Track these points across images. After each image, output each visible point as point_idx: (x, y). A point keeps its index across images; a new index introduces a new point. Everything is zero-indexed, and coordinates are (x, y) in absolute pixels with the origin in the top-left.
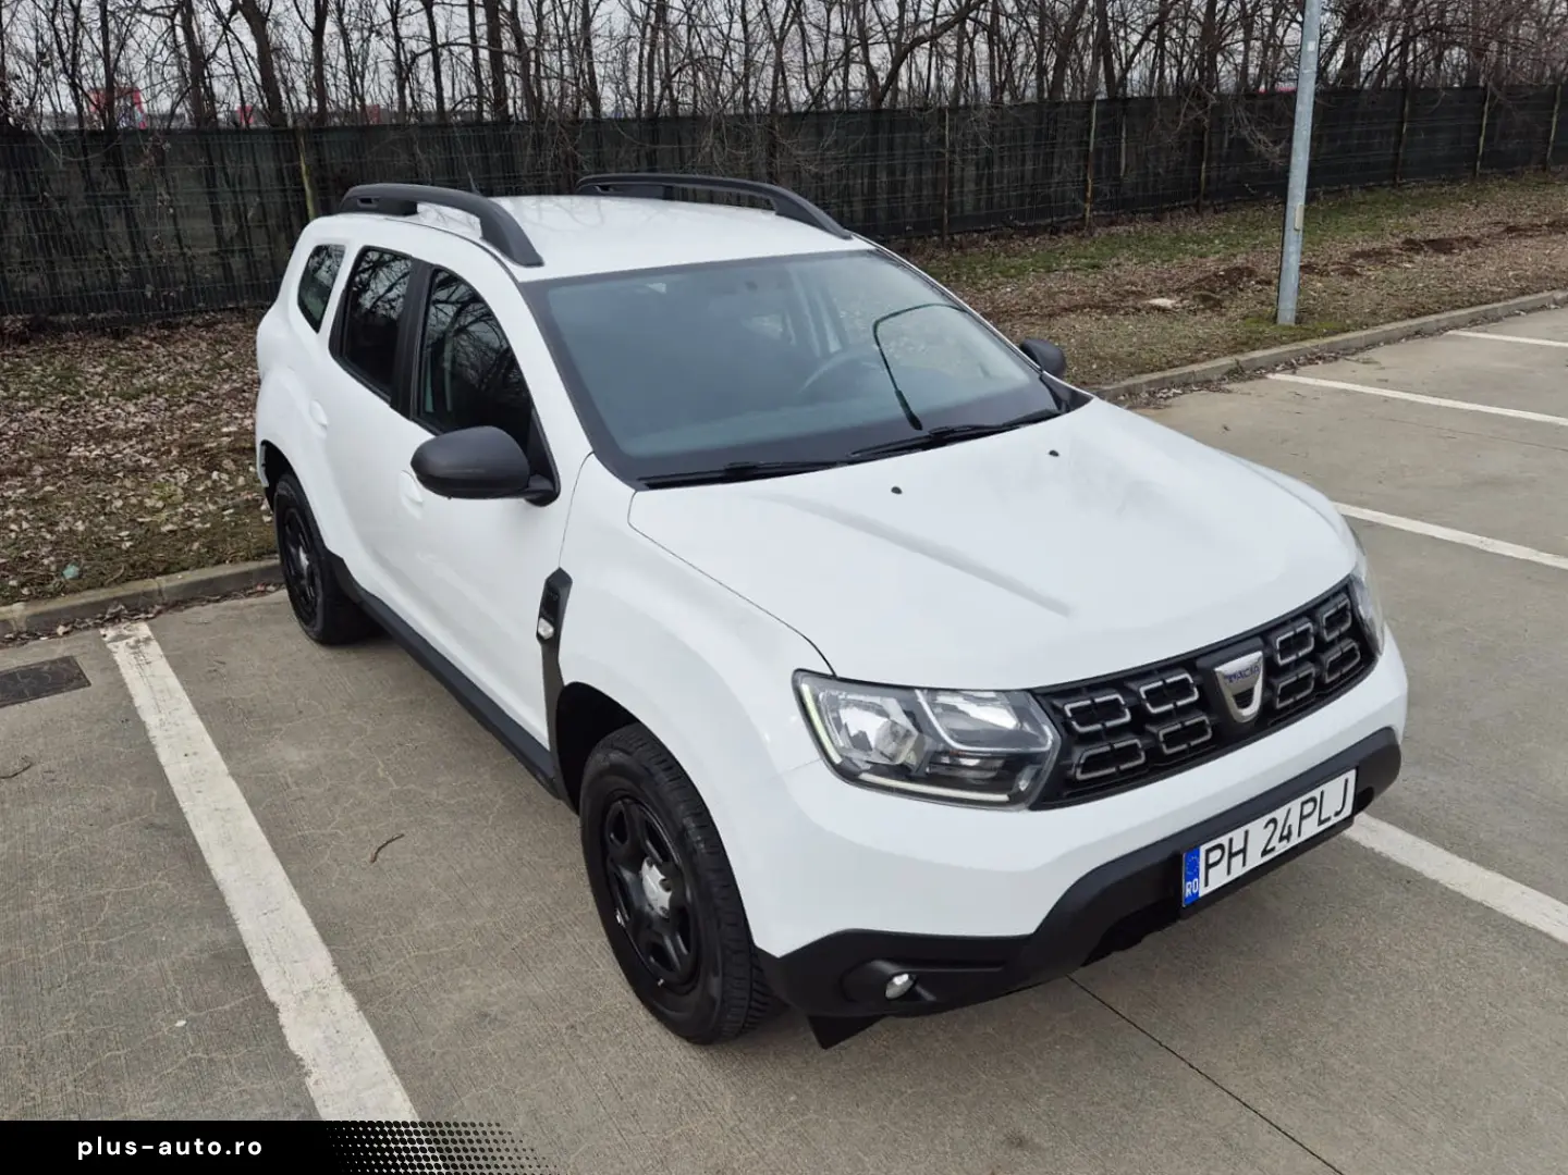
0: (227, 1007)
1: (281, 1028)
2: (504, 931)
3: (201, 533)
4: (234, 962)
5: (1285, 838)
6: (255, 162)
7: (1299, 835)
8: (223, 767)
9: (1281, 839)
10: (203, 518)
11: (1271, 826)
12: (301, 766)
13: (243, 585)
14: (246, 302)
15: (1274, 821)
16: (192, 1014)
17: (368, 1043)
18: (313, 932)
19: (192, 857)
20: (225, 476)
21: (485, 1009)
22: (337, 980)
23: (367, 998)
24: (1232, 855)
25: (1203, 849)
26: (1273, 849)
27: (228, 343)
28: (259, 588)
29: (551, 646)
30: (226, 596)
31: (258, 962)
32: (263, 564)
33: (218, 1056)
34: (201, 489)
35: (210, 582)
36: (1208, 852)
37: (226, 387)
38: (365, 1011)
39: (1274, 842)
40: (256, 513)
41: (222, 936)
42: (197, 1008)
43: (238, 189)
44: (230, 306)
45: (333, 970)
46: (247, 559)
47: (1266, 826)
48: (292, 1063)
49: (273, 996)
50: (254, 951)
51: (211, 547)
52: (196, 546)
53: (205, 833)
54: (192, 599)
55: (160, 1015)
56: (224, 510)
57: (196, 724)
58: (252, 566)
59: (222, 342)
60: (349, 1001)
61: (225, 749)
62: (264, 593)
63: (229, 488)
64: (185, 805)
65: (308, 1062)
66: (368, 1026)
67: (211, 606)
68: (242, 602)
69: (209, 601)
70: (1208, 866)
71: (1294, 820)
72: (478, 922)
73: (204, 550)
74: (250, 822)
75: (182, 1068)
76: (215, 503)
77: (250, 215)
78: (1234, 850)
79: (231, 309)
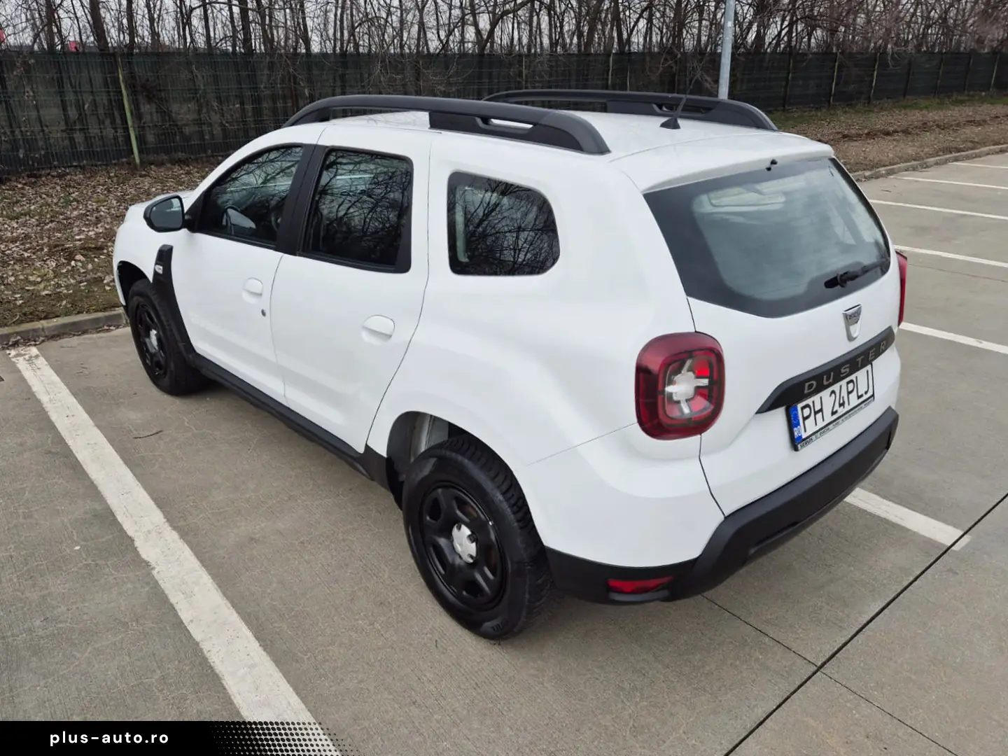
0: (104, 540)
1: (136, 548)
2: (262, 499)
3: (67, 296)
4: (107, 518)
6: (89, 73)
8: (91, 422)
10: (67, 287)
12: (139, 421)
13: (97, 326)
14: (85, 162)
16: (83, 543)
17: (188, 552)
18: (152, 503)
19: (76, 469)
20: (80, 264)
21: (253, 536)
22: (167, 525)
23: (184, 534)
27: (74, 187)
28: (106, 328)
30: (84, 332)
31: (120, 518)
32: (107, 314)
33: (100, 562)
34: (64, 271)
35: (74, 324)
37: (75, 213)
38: (183, 539)
40: (101, 285)
41: (97, 506)
42: (85, 540)
43: (78, 89)
44: (75, 164)
45: (165, 520)
46: (96, 311)
48: (143, 564)
49: (130, 533)
50: (118, 512)
51: (73, 304)
52: (64, 302)
53: (82, 455)
54: (64, 334)
55: (64, 544)
56: (81, 283)
57: (73, 401)
58: (100, 315)
59: (70, 186)
60: (175, 535)
61: (90, 412)
62: (108, 331)
63: (82, 271)
64: (70, 442)
65: (153, 564)
66: (186, 546)
67: (76, 337)
68: (95, 336)
69: (74, 335)
73: (69, 306)
74: (109, 450)
75: (80, 568)
76: (74, 278)
77: (86, 106)
79: (76, 166)
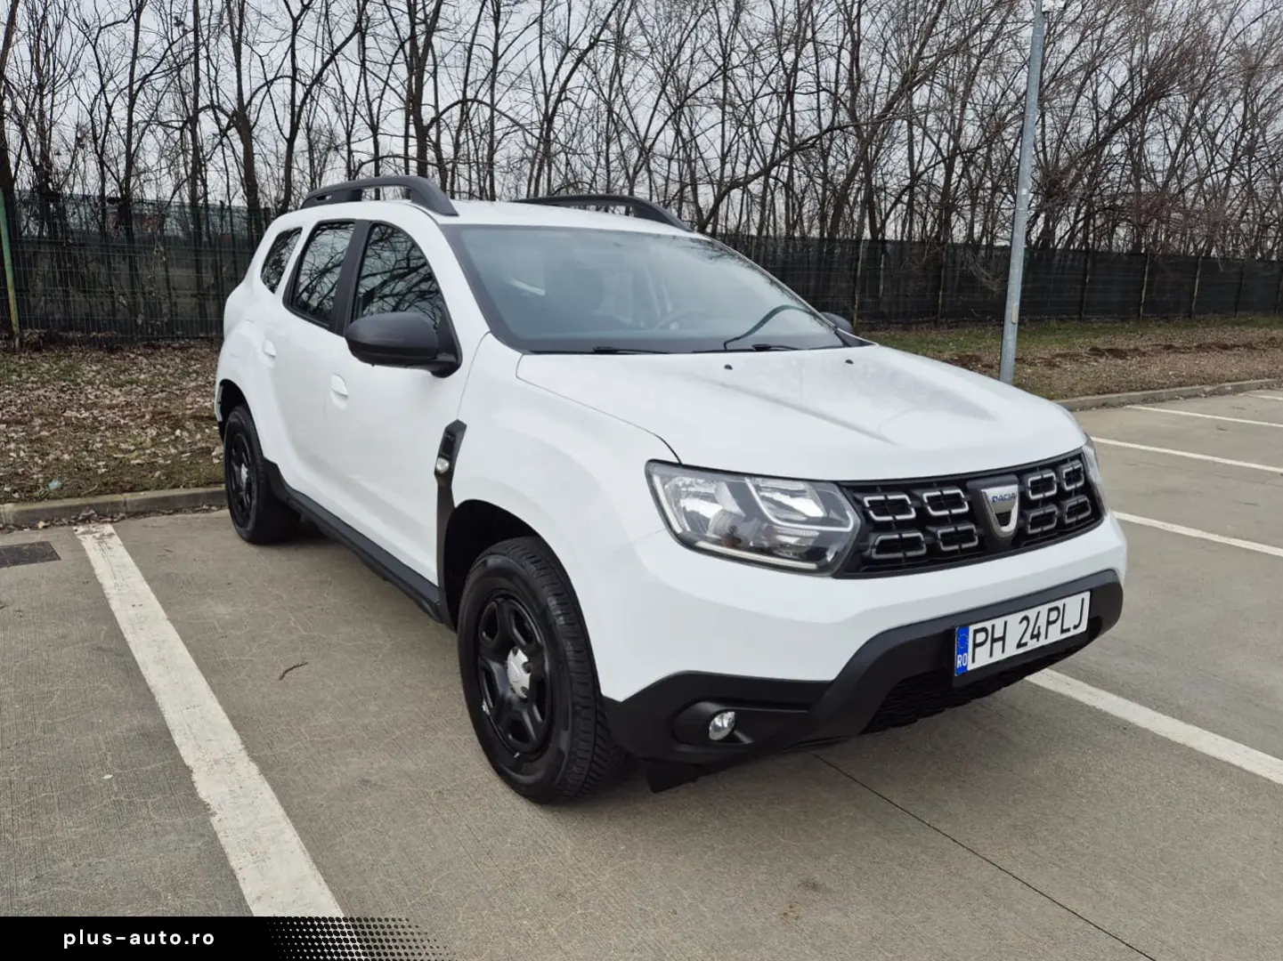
0: (149, 768)
1: (192, 783)
2: (386, 727)
3: (162, 467)
4: (160, 739)
5: (1035, 636)
7: (1046, 637)
8: (162, 614)
9: (1033, 637)
10: (165, 458)
11: (1025, 622)
12: (228, 617)
13: (193, 504)
14: (214, 333)
15: (1026, 618)
16: (119, 771)
17: (267, 793)
18: (227, 722)
19: (132, 671)
20: (185, 434)
21: (367, 778)
22: (244, 753)
23: (267, 768)
24: (994, 640)
25: (972, 628)
26: (1026, 644)
27: (197, 360)
28: (205, 507)
29: (445, 479)
30: (177, 511)
31: (178, 740)
32: (210, 490)
33: (137, 800)
34: (166, 440)
35: (166, 499)
36: (976, 632)
37: (193, 384)
38: (265, 775)
39: (1027, 638)
40: (208, 457)
41: (149, 722)
42: (122, 767)
44: (202, 335)
45: (241, 747)
46: (197, 486)
47: (1021, 622)
48: (201, 807)
49: (189, 761)
50: (176, 732)
51: (169, 476)
52: (157, 474)
53: (143, 654)
54: (150, 511)
55: (91, 771)
56: (183, 453)
57: (145, 588)
58: (201, 490)
59: (192, 359)
60: (254, 768)
61: (166, 604)
62: (207, 511)
63: (187, 441)
64: (129, 637)
65: (214, 805)
66: (267, 785)
67: (165, 517)
68: (189, 516)
69: (163, 514)
70: (976, 645)
71: (1042, 622)
72: (366, 721)
73: (163, 478)
74: (182, 650)
75: (105, 806)
76: (176, 448)
77: (224, 269)
78: (996, 636)
79: (202, 338)
